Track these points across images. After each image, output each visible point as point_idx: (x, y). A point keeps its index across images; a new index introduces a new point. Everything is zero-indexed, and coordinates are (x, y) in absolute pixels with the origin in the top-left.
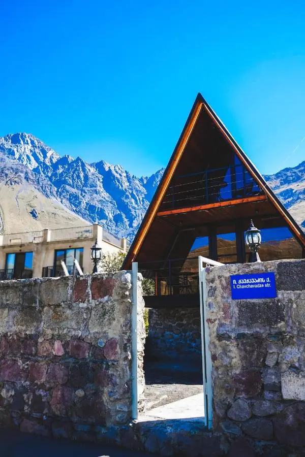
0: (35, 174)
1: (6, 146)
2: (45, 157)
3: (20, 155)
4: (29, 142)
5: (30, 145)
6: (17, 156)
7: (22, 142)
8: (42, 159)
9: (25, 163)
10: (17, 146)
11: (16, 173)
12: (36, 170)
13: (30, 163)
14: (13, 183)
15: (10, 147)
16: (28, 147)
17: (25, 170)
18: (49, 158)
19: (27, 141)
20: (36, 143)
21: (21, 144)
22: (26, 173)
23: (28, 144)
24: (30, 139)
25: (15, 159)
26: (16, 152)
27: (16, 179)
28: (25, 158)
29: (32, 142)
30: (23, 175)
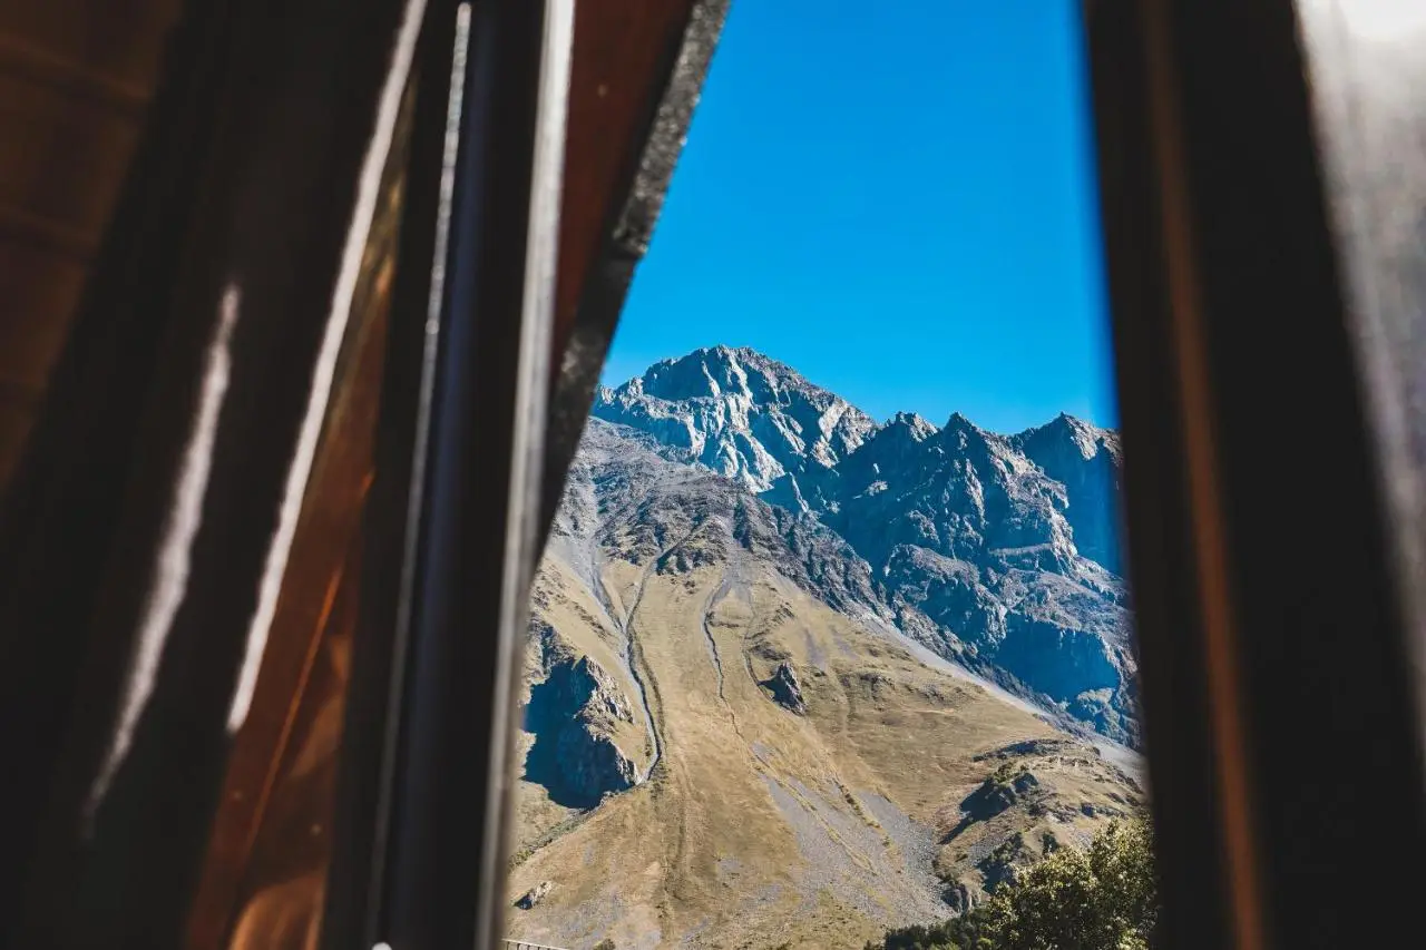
0: (777, 513)
1: (651, 411)
2: (812, 434)
3: (712, 443)
4: (743, 378)
5: (749, 394)
6: (698, 443)
7: (715, 387)
8: (798, 445)
9: (731, 472)
10: (696, 406)
11: (699, 519)
12: (779, 494)
13: (752, 470)
14: (689, 564)
15: (667, 415)
16: (741, 400)
17: (732, 501)
18: (829, 436)
19: (735, 377)
20: (773, 383)
21: (711, 395)
22: (740, 512)
23: (737, 389)
24: (746, 368)
25: (692, 459)
26: (693, 431)
27: (701, 544)
28: (732, 451)
29: (756, 379)
30: (725, 523)
